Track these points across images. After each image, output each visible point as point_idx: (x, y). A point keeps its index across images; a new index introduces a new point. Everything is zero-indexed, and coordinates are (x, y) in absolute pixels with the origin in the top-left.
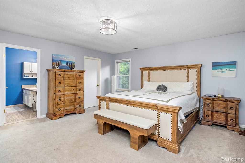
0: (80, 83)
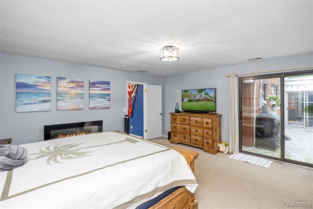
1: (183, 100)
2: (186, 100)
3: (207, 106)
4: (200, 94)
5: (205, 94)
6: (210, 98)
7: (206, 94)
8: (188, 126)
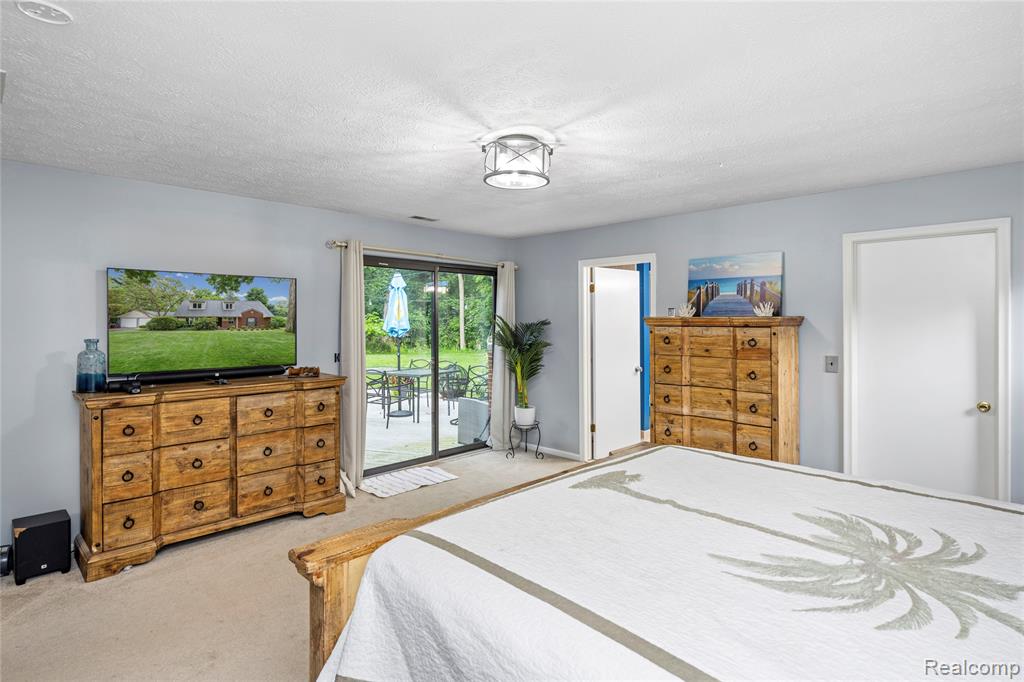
0: (753, 376)
1: (113, 322)
2: (136, 320)
3: (259, 346)
4: (224, 296)
5: (250, 295)
6: (271, 315)
7: (255, 296)
8: (221, 443)
